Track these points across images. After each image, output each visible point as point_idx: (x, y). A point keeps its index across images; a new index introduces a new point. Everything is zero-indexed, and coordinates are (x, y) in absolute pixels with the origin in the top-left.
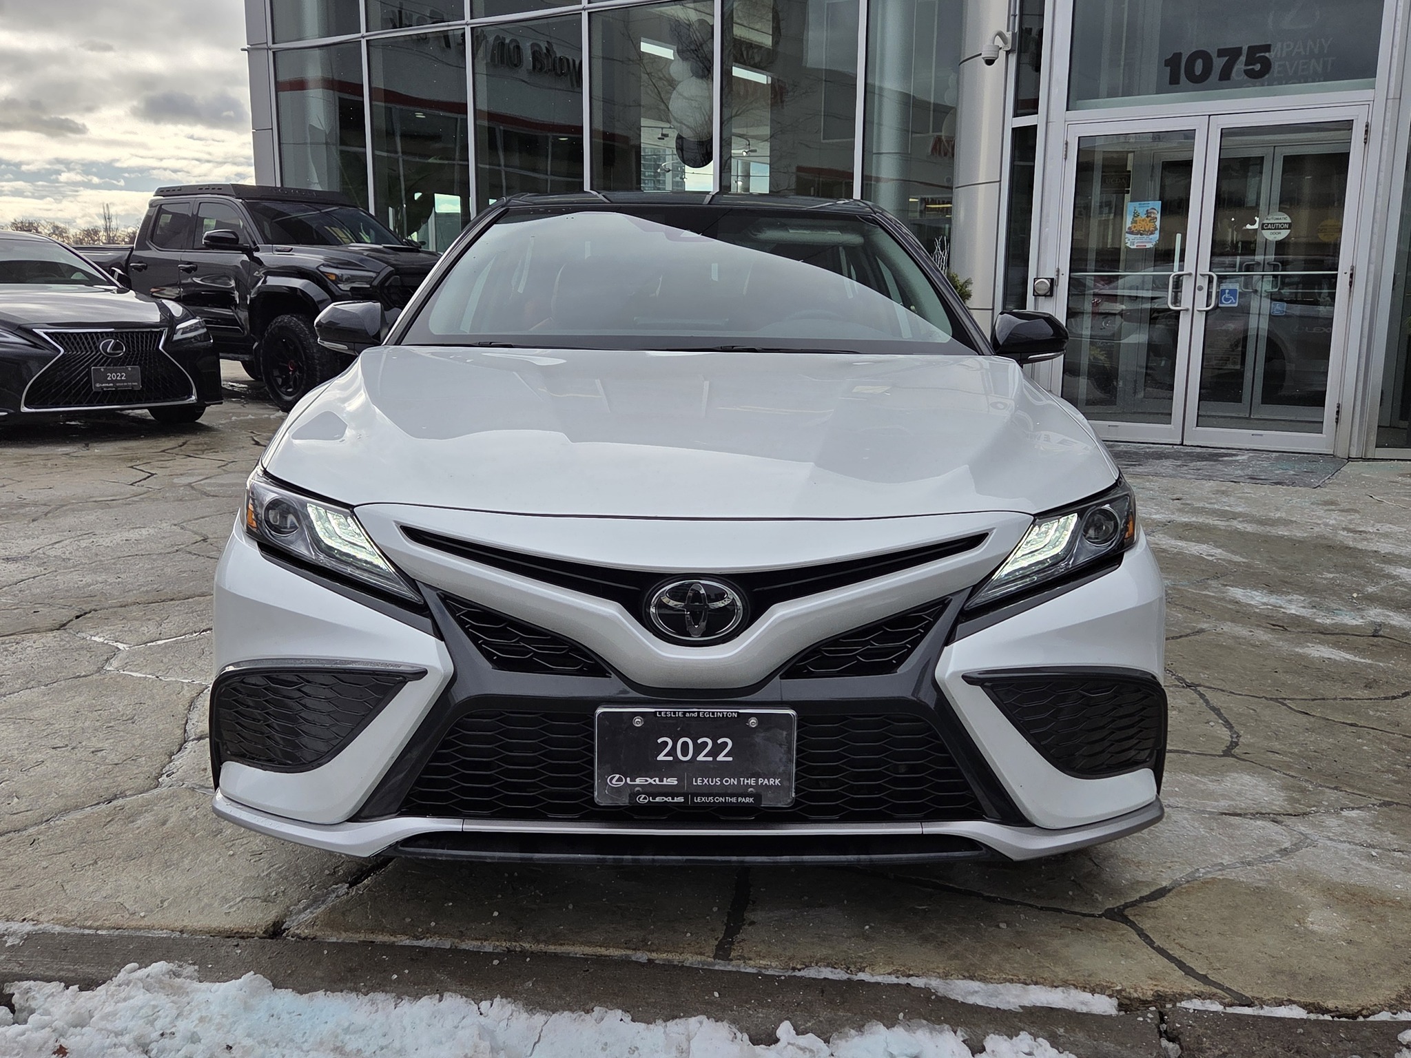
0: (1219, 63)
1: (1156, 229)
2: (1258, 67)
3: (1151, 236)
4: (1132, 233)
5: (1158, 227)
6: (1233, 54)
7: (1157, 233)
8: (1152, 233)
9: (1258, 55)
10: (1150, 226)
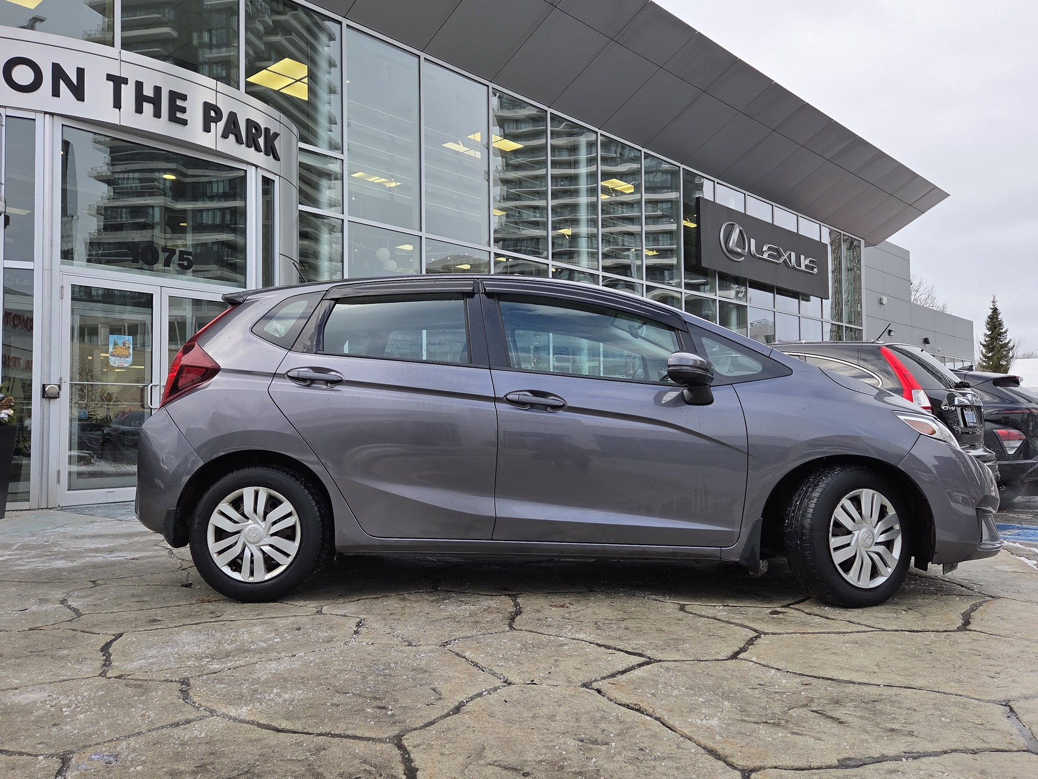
0: (162, 256)
1: (130, 354)
2: (186, 263)
3: (127, 359)
4: (114, 356)
5: (131, 353)
6: (172, 252)
7: (131, 357)
8: (128, 357)
9: (185, 256)
10: (125, 352)
